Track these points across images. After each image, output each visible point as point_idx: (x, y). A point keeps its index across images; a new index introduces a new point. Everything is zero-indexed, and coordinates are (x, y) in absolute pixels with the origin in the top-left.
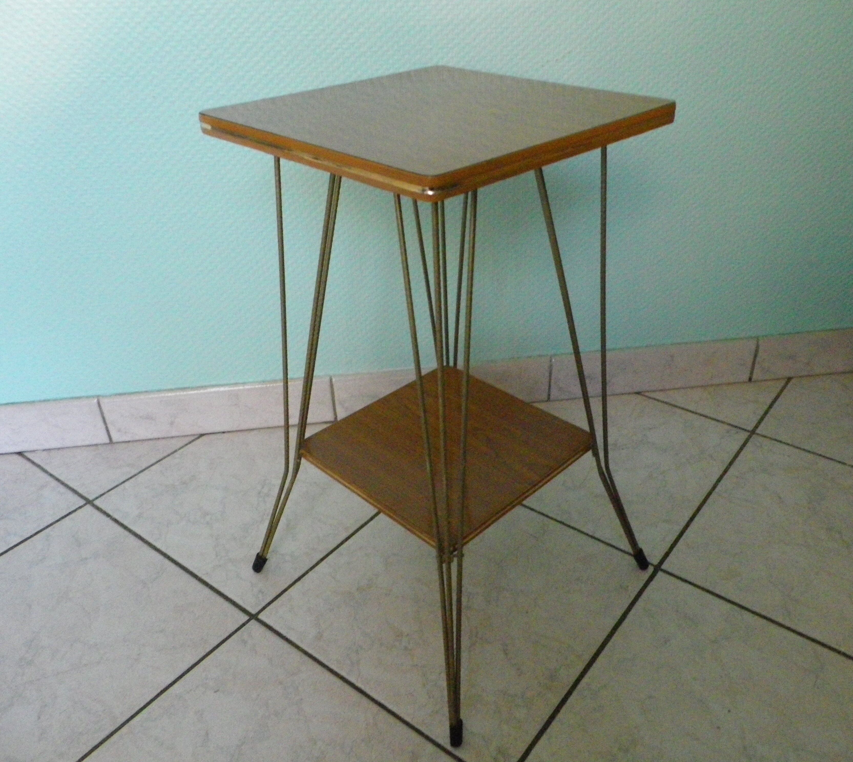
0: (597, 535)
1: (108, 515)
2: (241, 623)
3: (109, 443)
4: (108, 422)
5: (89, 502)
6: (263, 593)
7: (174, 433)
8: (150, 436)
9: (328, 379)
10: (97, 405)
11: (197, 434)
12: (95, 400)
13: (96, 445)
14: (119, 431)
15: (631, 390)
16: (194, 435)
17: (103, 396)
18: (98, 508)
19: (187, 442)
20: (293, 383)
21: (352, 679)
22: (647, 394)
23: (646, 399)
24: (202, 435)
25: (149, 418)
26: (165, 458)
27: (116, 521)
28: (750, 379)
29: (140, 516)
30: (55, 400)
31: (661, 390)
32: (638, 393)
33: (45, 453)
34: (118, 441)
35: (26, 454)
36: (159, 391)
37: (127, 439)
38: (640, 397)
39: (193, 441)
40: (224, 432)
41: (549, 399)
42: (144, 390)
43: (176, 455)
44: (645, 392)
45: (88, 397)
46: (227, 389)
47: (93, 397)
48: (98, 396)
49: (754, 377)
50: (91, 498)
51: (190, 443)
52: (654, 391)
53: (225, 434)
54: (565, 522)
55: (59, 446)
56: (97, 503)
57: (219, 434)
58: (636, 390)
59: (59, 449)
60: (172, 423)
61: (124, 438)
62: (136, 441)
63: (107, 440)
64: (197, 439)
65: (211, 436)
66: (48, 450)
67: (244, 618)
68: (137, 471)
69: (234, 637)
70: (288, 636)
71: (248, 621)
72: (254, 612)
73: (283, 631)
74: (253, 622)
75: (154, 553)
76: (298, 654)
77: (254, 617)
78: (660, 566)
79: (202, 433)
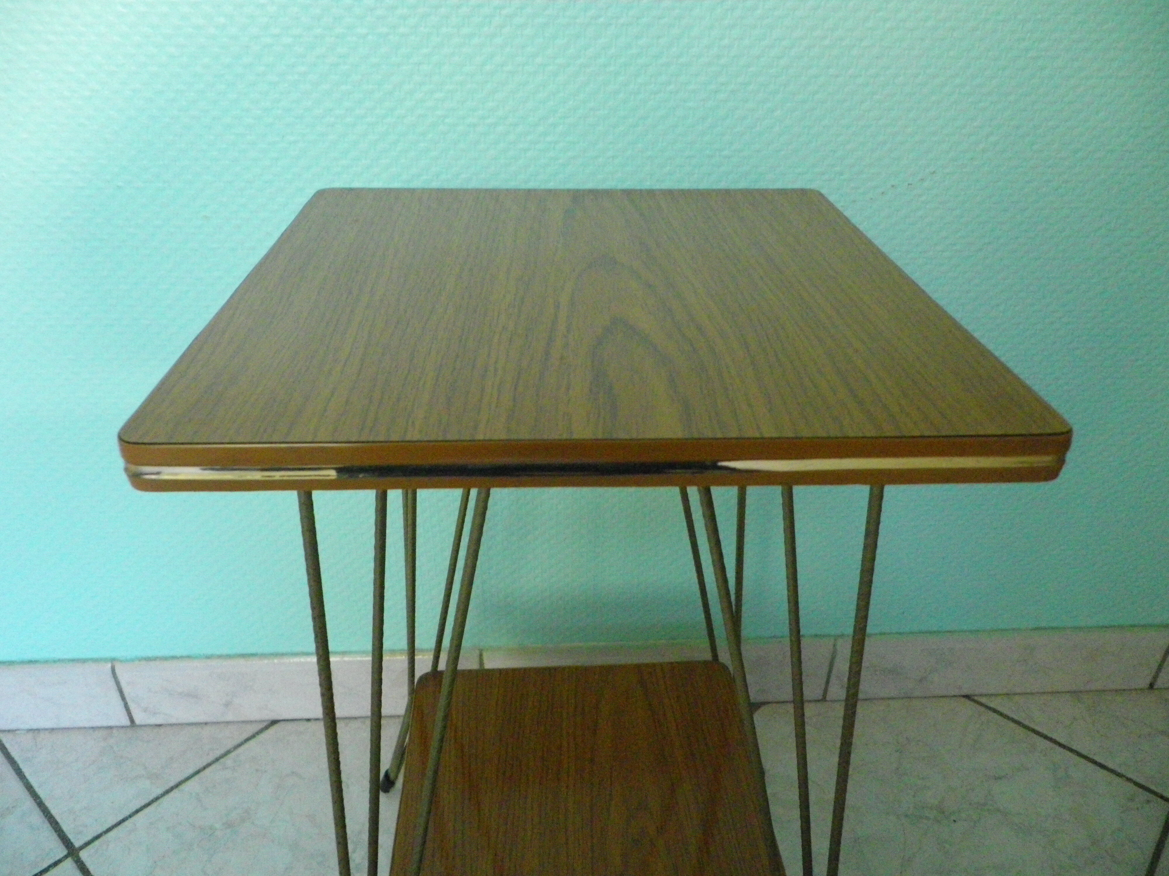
3: (130, 726)
4: (128, 696)
5: (72, 852)
7: (230, 717)
8: (191, 719)
9: (478, 652)
10: (110, 672)
11: (267, 721)
12: (109, 665)
13: (109, 728)
14: (145, 710)
15: (956, 692)
16: (261, 721)
17: (124, 661)
19: (247, 735)
20: (420, 657)
22: (980, 699)
23: (981, 708)
24: (274, 722)
25: (193, 696)
26: (209, 765)
28: (1151, 686)
30: (46, 662)
31: (1008, 695)
32: (967, 697)
33: (30, 735)
34: (143, 723)
37: (159, 722)
38: (968, 702)
39: (258, 733)
40: (308, 720)
41: (824, 699)
42: (185, 653)
43: (228, 761)
44: (981, 695)
45: (96, 661)
47: (105, 660)
48: (113, 660)
49: (1159, 683)
50: (77, 844)
51: (253, 736)
52: (996, 695)
53: (309, 724)
55: (49, 725)
56: (83, 855)
57: (301, 723)
58: (965, 692)
59: (52, 730)
60: (227, 705)
61: (153, 721)
62: (172, 725)
63: (126, 722)
64: (267, 728)
65: (290, 726)
66: (35, 731)
68: (161, 791)
79: (275, 719)
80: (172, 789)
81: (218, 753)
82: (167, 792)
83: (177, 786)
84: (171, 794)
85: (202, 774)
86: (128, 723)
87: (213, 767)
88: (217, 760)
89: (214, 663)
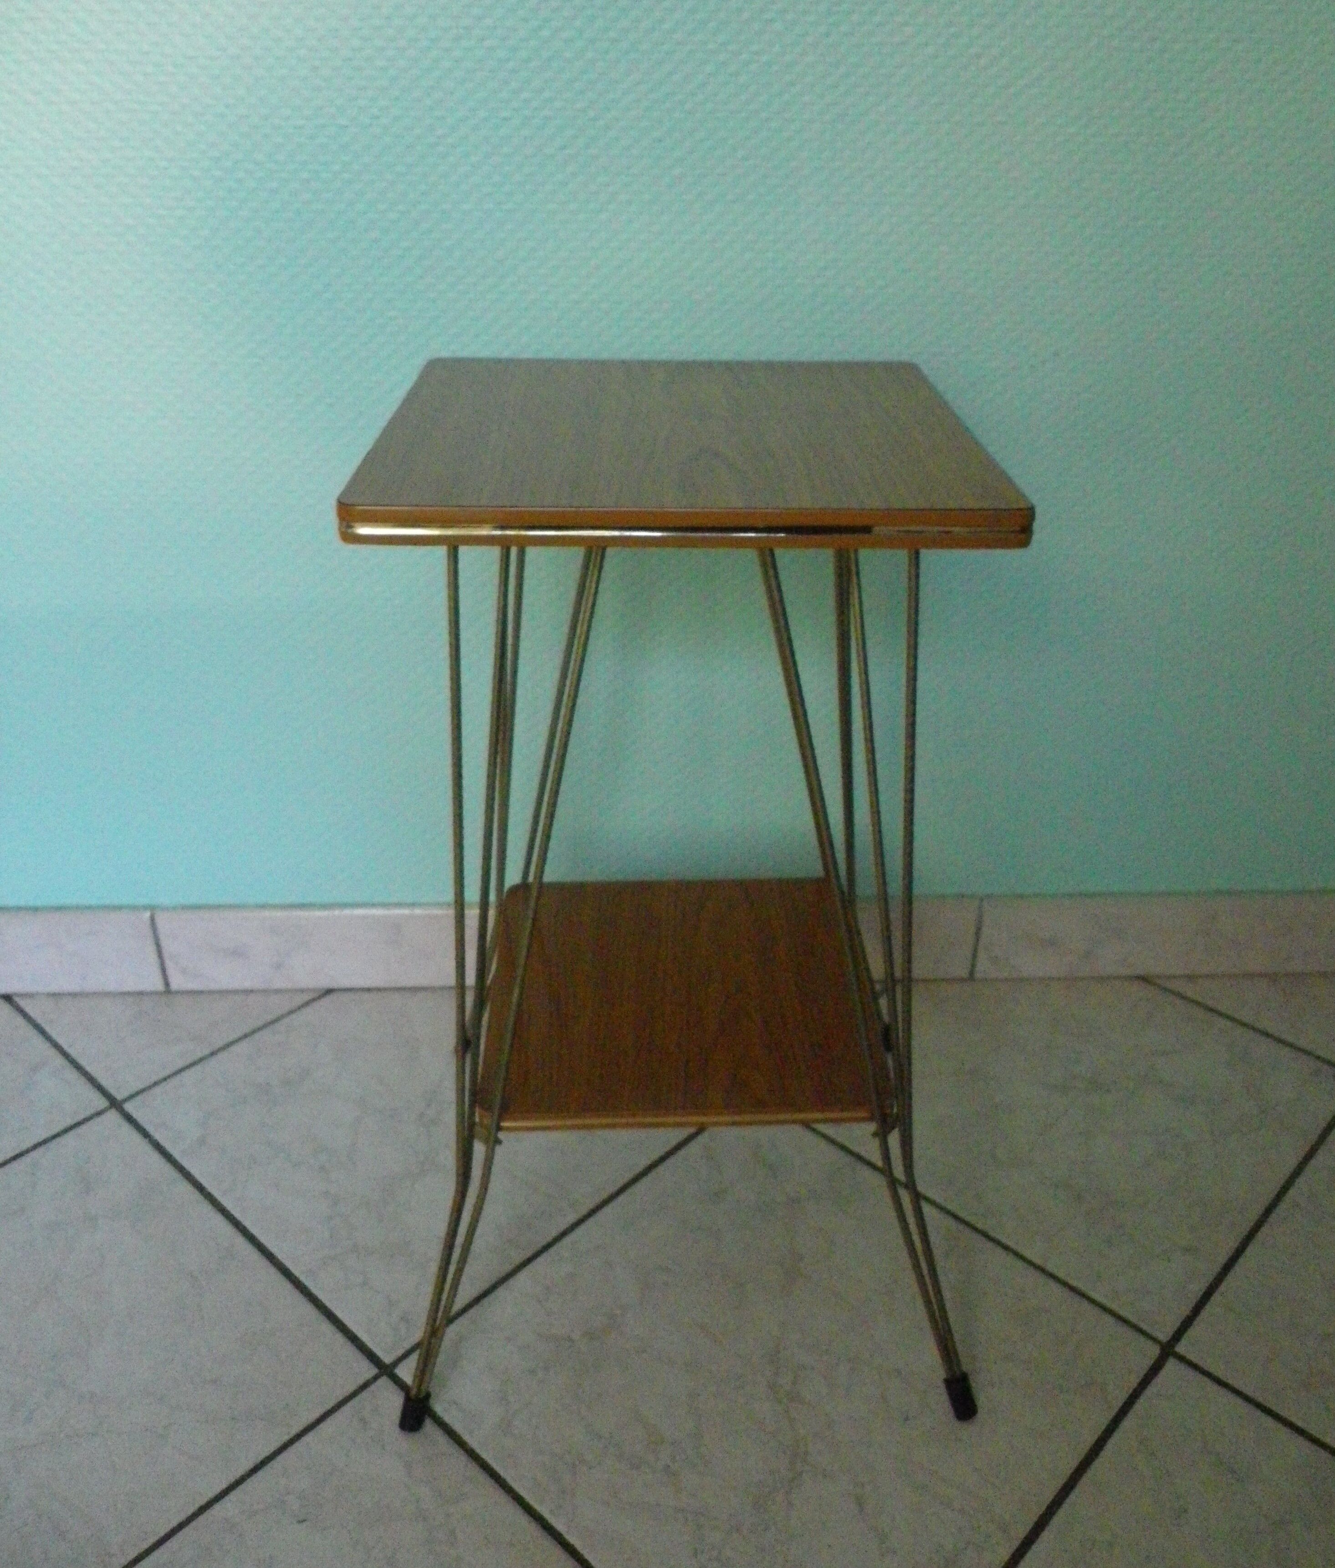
0: (1050, 1267)
1: (145, 1134)
2: (361, 1381)
3: (164, 993)
4: (166, 955)
5: (115, 1104)
6: (407, 1321)
7: (279, 984)
8: (236, 986)
10: (148, 923)
11: (322, 989)
12: (147, 914)
13: (141, 993)
14: (184, 971)
15: (1128, 972)
16: (316, 990)
17: (165, 909)
18: (129, 1119)
19: (301, 1002)
21: (559, 1525)
22: (1158, 981)
23: (1160, 992)
24: (329, 991)
25: (237, 953)
27: (158, 1147)
29: (201, 1141)
30: (78, 908)
31: (1189, 977)
32: (1144, 979)
33: (51, 1000)
34: (180, 989)
35: (17, 999)
36: (261, 907)
37: (197, 989)
38: (1146, 988)
39: (314, 1000)
40: (368, 989)
41: (970, 977)
42: (234, 902)
43: (281, 1026)
44: (1159, 977)
45: (134, 908)
47: (145, 908)
48: (152, 908)
50: (119, 1097)
51: (306, 1004)
52: (1175, 977)
53: (370, 994)
54: (992, 1233)
55: (74, 987)
56: (129, 1107)
57: (360, 992)
58: (1140, 972)
59: (74, 995)
60: (278, 966)
61: (191, 986)
62: (212, 992)
63: (160, 987)
64: (319, 997)
65: (346, 996)
66: (56, 996)
67: (368, 1370)
68: (207, 1052)
69: (347, 1409)
70: (447, 1419)
71: (375, 1378)
72: (387, 1359)
73: (438, 1407)
74: (384, 1381)
75: (219, 1220)
76: (461, 1459)
77: (386, 1370)
78: (1173, 1347)
79: (331, 987)
80: (219, 1050)
81: (269, 1017)
82: (214, 1053)
84: (220, 1055)
85: (251, 1037)
86: (163, 989)
87: (263, 1032)
88: (267, 1025)
89: (267, 913)
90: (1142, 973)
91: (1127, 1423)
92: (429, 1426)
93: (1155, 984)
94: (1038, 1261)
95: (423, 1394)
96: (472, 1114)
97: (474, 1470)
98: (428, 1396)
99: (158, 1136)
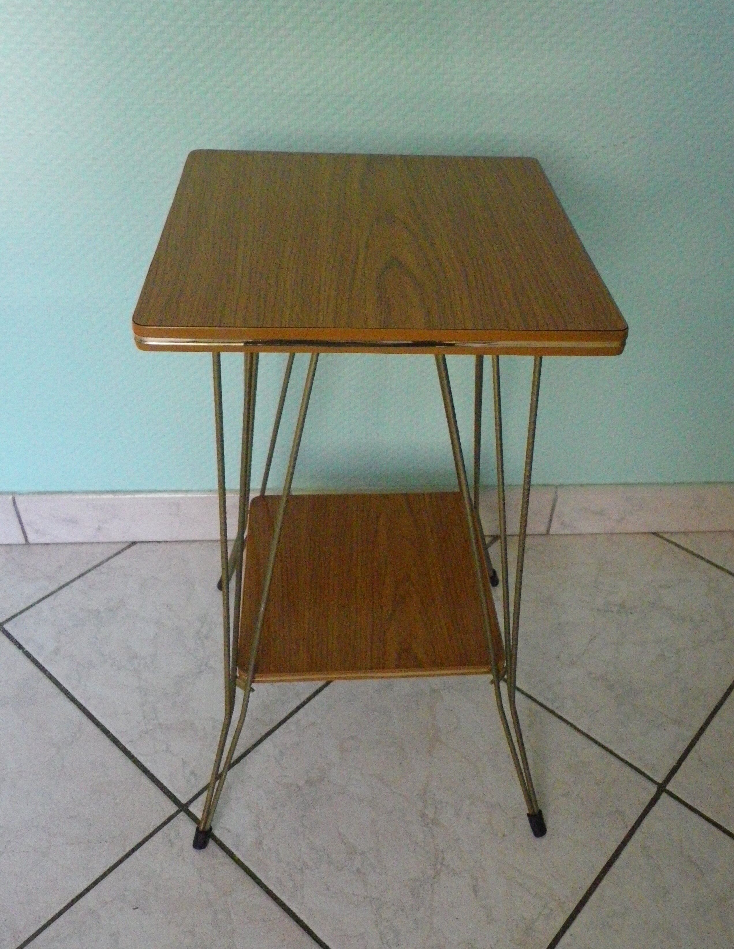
1: (20, 647)
2: (168, 815)
3: (25, 544)
4: (23, 521)
6: (195, 775)
7: (101, 539)
8: (72, 540)
10: (11, 502)
11: (129, 542)
12: (11, 497)
13: (9, 545)
14: (37, 532)
15: (647, 530)
16: (124, 542)
17: (22, 494)
18: (8, 635)
19: (115, 551)
21: (294, 908)
22: (665, 536)
23: (665, 542)
24: (134, 543)
25: (72, 521)
26: (89, 571)
27: (28, 655)
29: (56, 651)
31: (685, 533)
32: (655, 534)
34: (36, 542)
36: (87, 492)
37: (47, 542)
39: (123, 550)
40: (159, 542)
41: (548, 533)
42: (67, 490)
43: (103, 568)
44: (665, 533)
46: (166, 495)
47: (8, 493)
48: (13, 493)
51: (119, 552)
52: (676, 533)
53: (160, 545)
56: (7, 627)
57: (154, 544)
60: (99, 529)
61: (43, 540)
62: (57, 544)
63: (22, 541)
64: (129, 547)
65: (145, 546)
67: (172, 808)
68: (56, 587)
69: (159, 834)
70: (223, 840)
71: (177, 813)
72: (184, 801)
73: (217, 833)
74: (182, 815)
75: (71, 706)
76: (231, 866)
77: (183, 808)
78: (665, 787)
79: (134, 541)
80: (64, 586)
81: (95, 563)
82: (61, 588)
83: (68, 584)
84: (64, 589)
85: (84, 577)
86: (24, 542)
87: (92, 572)
88: (94, 568)
89: (90, 497)
90: (655, 531)
91: (636, 836)
92: (211, 844)
93: (662, 538)
94: (585, 731)
95: (208, 827)
96: (235, 670)
97: (241, 873)
98: (211, 828)
99: (27, 648)
